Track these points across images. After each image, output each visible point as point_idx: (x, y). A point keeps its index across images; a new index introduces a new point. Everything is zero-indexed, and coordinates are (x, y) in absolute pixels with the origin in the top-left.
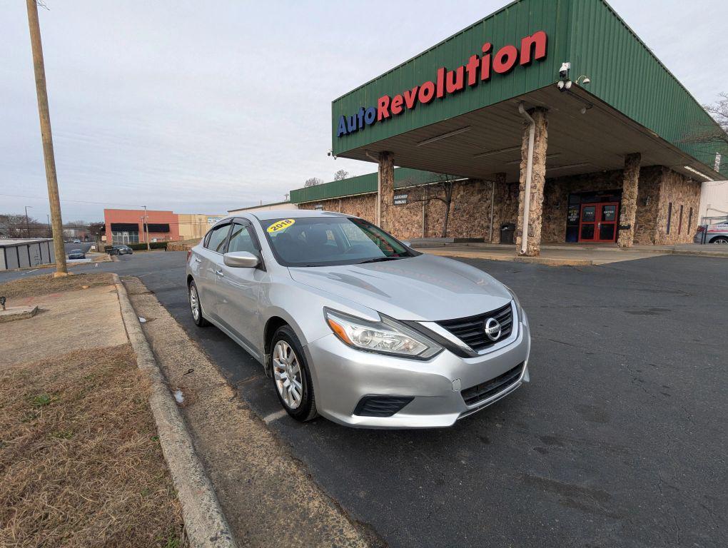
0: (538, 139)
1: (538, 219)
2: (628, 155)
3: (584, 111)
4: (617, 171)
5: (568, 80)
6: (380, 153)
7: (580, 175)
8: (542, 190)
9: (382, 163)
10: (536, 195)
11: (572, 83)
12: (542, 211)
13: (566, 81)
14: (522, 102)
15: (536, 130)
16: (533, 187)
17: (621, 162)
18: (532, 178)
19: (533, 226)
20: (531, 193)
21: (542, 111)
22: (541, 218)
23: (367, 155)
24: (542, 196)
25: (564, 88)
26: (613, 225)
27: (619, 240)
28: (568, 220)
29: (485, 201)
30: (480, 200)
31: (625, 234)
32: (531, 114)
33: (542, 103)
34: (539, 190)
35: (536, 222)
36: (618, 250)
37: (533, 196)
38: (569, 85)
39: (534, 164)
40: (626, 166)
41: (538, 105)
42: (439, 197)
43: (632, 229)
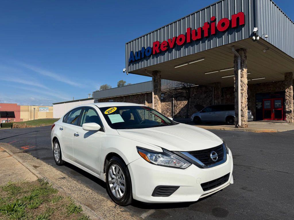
0: (242, 64)
1: (246, 107)
2: (286, 73)
3: (265, 51)
4: (280, 81)
5: (258, 36)
6: (153, 71)
7: (260, 84)
8: (246, 91)
9: (154, 77)
10: (244, 94)
11: (260, 37)
12: (247, 102)
13: (256, 36)
14: (233, 46)
15: (241, 60)
16: (242, 90)
17: (282, 77)
18: (241, 85)
19: (244, 111)
20: (241, 93)
21: (244, 51)
22: (247, 106)
23: (146, 73)
24: (247, 95)
25: (256, 40)
26: (281, 110)
27: (287, 119)
28: (256, 108)
29: (209, 98)
30: (205, 97)
31: (289, 115)
32: (238, 52)
33: (243, 47)
34: (245, 91)
35: (245, 109)
36: (286, 124)
37: (242, 95)
38: (258, 38)
39: (241, 78)
40: (285, 79)
41: (242, 47)
42: (182, 95)
43: (292, 112)
